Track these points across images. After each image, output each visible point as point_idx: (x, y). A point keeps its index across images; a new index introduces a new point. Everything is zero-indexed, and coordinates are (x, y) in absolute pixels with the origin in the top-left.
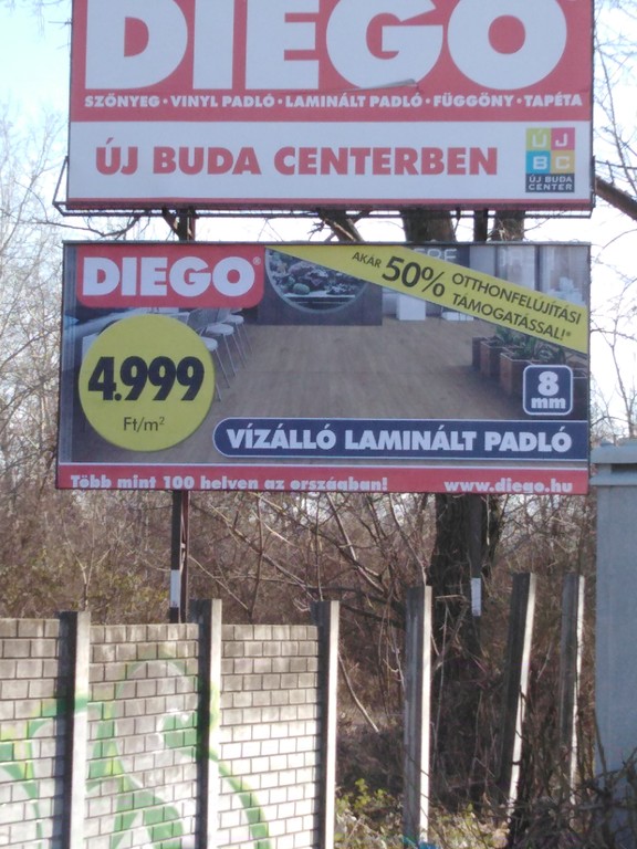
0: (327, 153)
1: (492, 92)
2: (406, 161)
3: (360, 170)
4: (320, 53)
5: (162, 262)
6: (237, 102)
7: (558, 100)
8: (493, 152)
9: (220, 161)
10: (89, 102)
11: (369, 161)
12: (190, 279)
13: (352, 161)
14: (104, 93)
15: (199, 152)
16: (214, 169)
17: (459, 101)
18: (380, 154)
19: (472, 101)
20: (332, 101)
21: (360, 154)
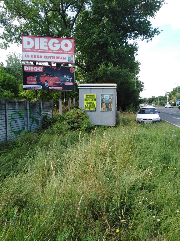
0: (49, 56)
1: (65, 51)
2: (57, 58)
3: (52, 58)
4: (48, 46)
5: (33, 67)
6: (39, 51)
7: (71, 52)
8: (65, 57)
9: (38, 57)
10: (24, 50)
11: (53, 57)
12: (36, 69)
13: (51, 57)
14: (26, 49)
15: (36, 56)
16: (37, 57)
17: (62, 52)
18: (54, 57)
19: (63, 52)
20: (49, 51)
21: (52, 57)
